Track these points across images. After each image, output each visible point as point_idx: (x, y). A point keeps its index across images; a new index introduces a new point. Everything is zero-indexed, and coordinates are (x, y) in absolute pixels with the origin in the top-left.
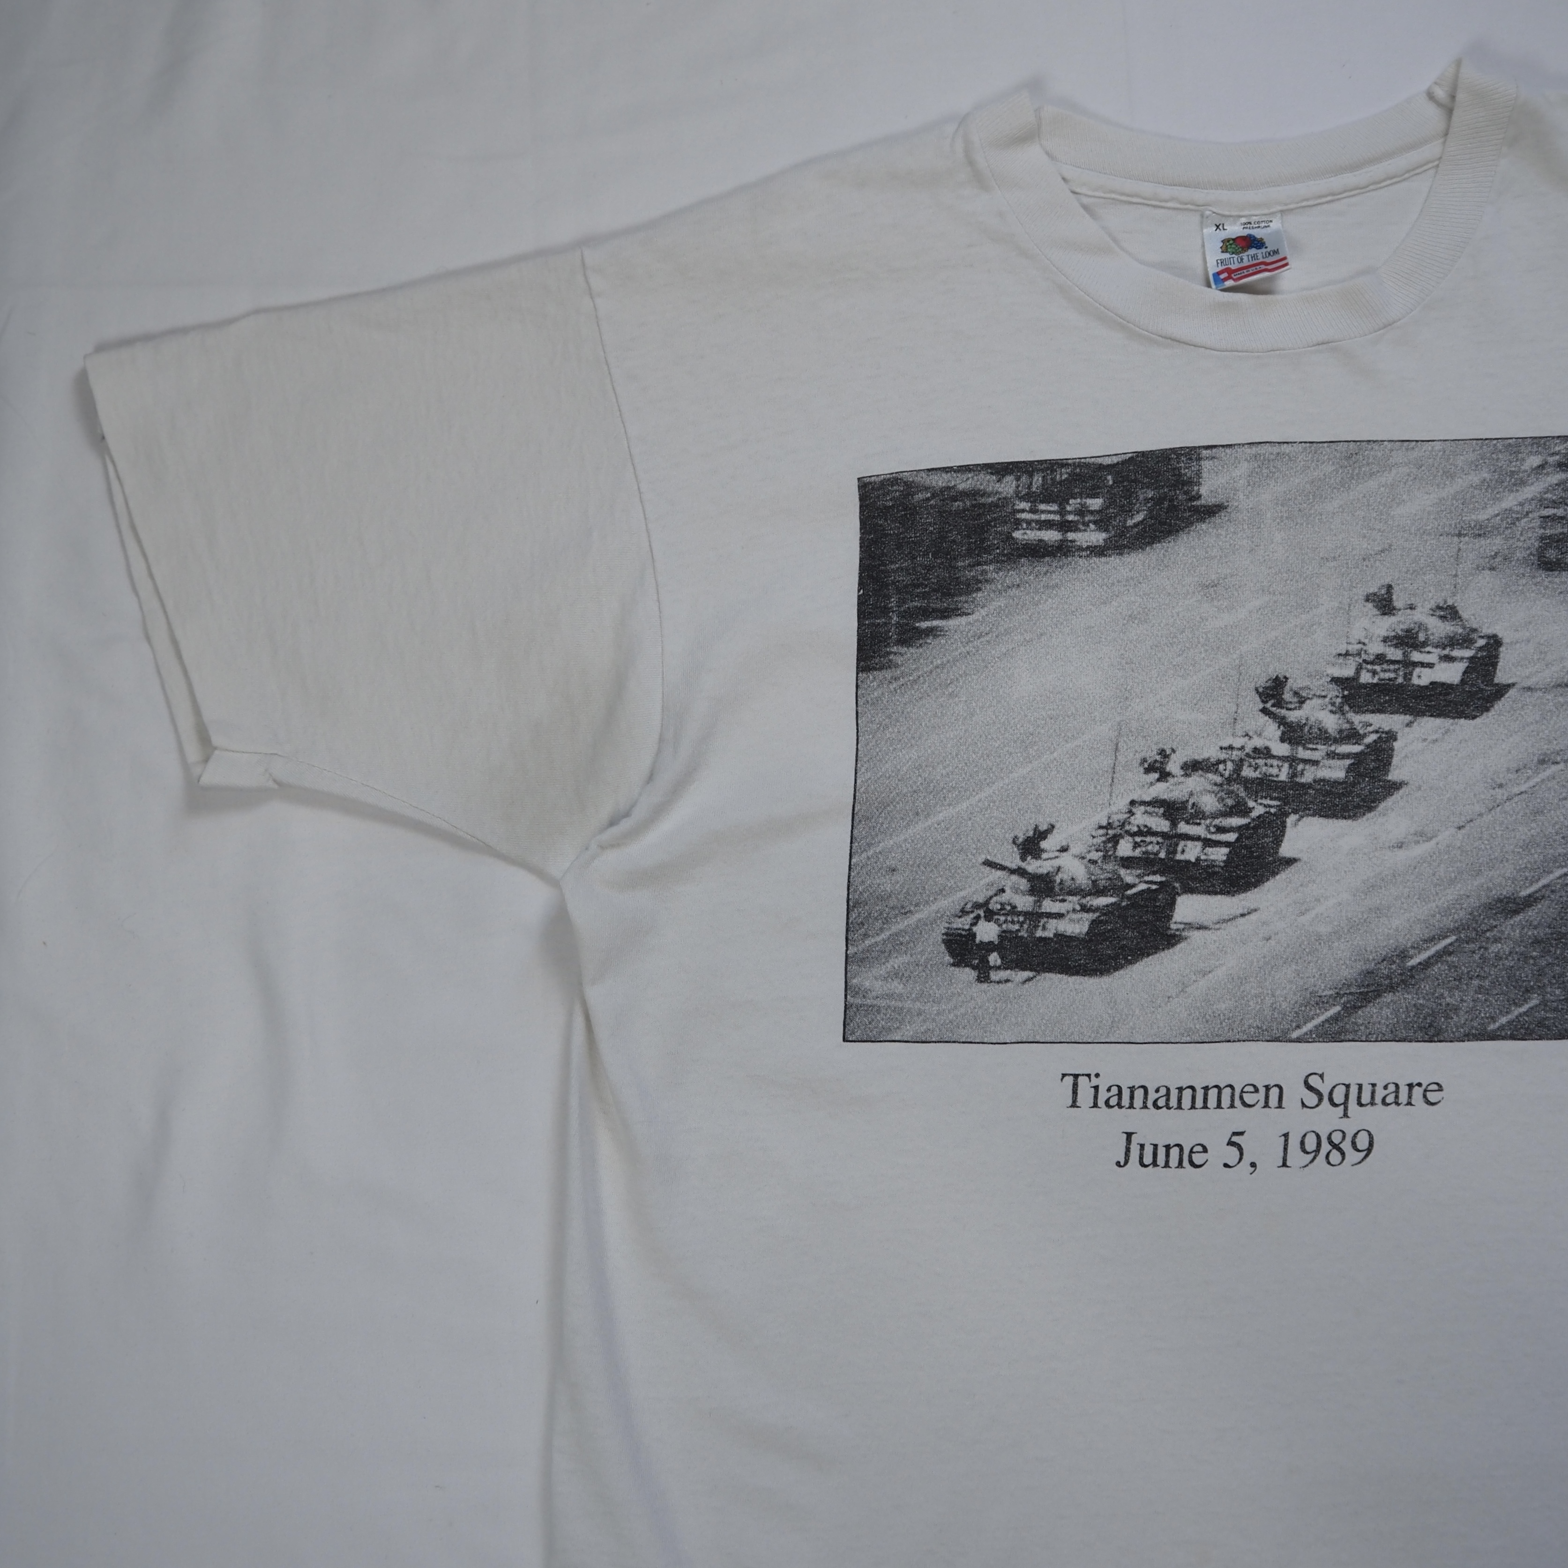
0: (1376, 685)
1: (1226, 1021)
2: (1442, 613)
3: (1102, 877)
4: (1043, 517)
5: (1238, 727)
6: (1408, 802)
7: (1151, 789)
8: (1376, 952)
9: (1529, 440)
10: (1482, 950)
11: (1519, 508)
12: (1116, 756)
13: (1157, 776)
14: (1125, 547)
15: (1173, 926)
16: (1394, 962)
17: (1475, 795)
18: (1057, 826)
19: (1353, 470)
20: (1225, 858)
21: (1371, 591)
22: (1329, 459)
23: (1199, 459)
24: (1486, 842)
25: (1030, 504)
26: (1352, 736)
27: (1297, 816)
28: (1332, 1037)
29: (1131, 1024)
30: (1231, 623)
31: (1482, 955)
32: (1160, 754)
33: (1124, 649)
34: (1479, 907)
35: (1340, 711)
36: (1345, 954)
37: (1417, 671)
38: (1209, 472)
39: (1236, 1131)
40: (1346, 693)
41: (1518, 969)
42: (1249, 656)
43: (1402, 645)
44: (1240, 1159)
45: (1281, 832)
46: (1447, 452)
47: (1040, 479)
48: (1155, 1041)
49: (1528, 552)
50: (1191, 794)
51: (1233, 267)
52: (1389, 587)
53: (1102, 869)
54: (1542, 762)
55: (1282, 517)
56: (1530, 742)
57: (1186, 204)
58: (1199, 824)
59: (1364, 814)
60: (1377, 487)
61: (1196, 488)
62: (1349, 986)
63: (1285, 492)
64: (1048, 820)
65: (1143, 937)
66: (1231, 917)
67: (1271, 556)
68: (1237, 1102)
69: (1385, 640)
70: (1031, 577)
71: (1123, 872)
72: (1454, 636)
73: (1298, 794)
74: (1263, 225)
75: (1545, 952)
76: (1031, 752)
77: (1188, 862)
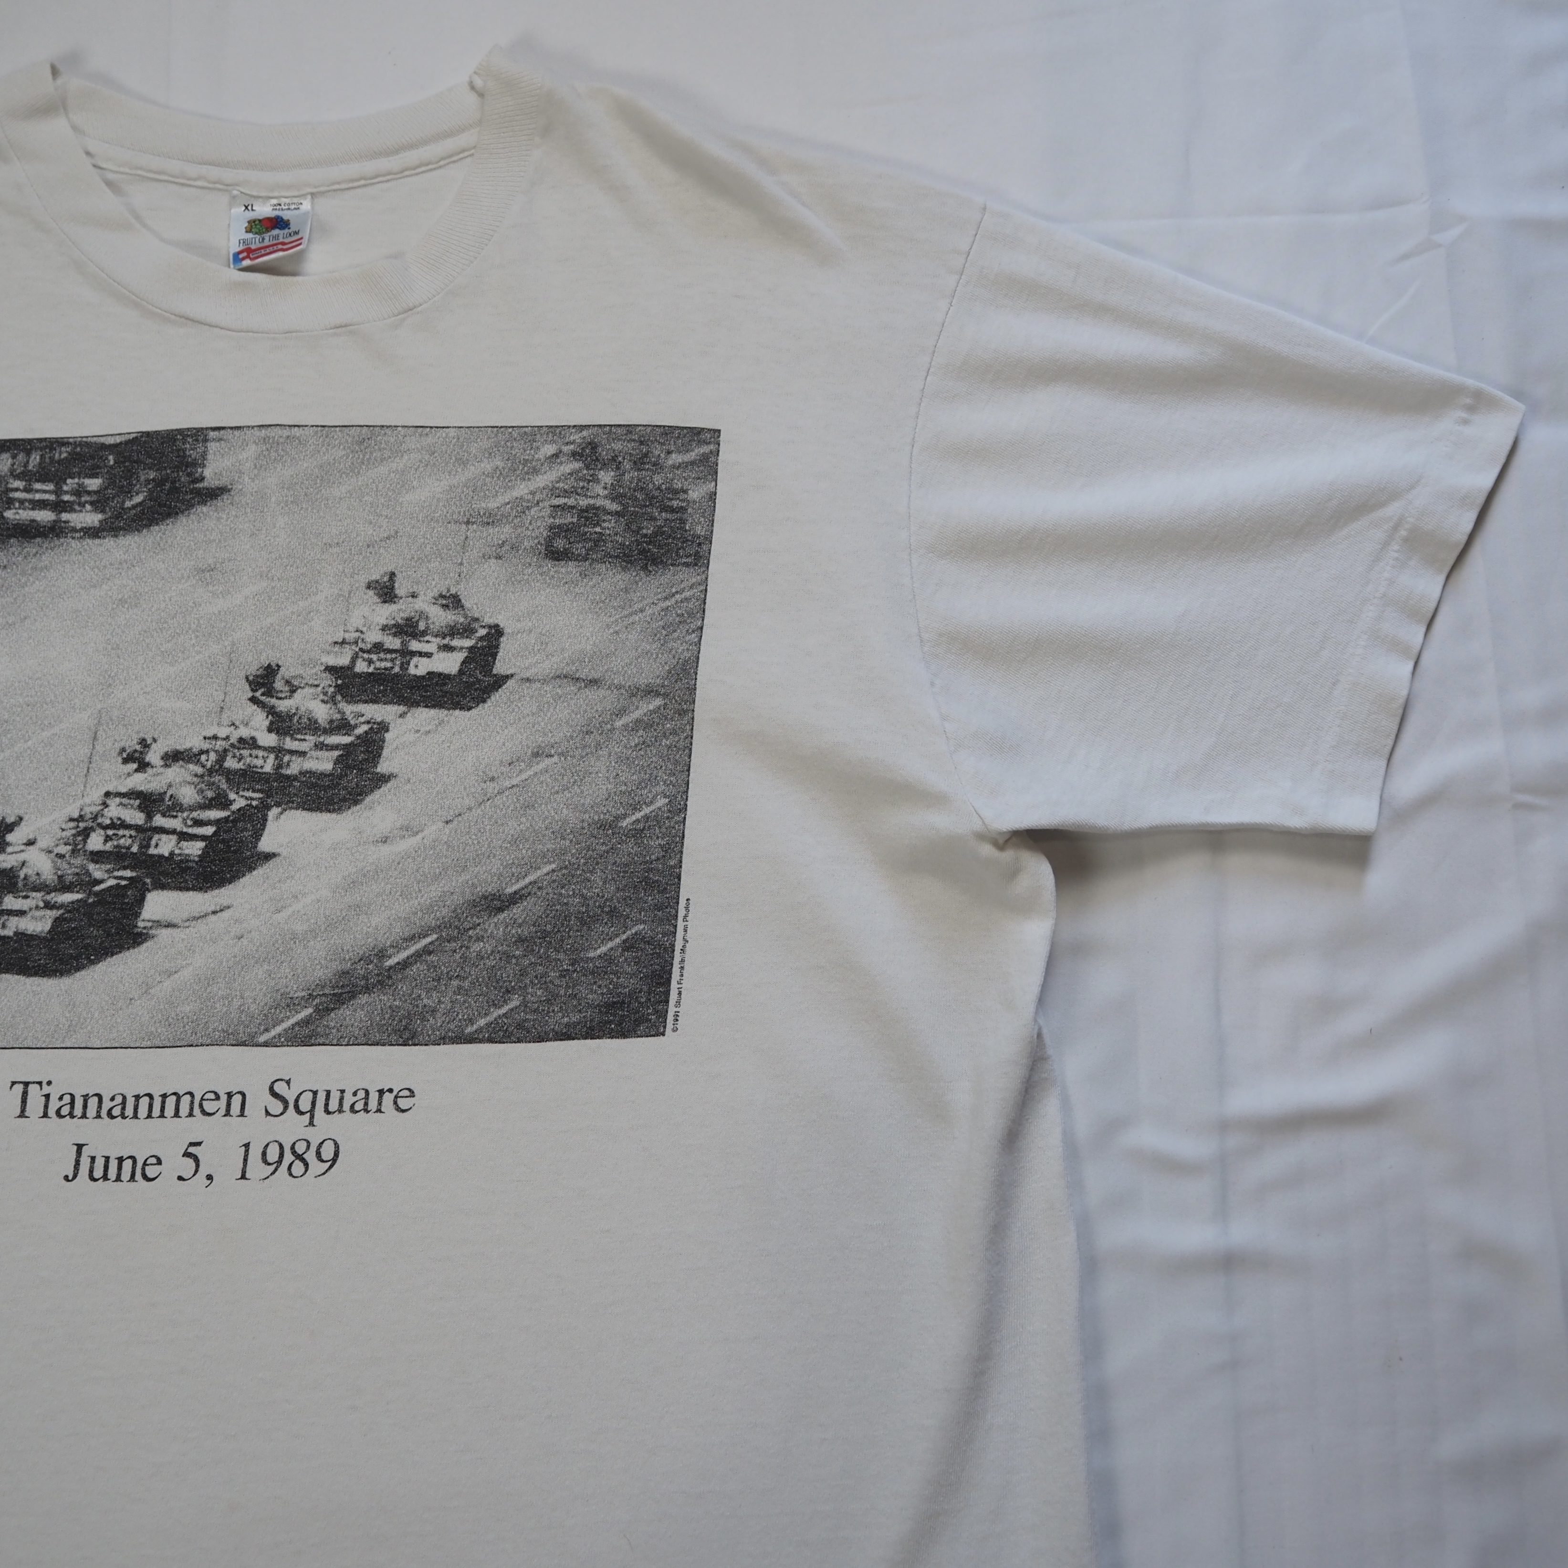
0: (372, 674)
1: (190, 1024)
2: (444, 602)
3: (69, 872)
4: (38, 496)
5: (224, 716)
6: (395, 795)
7: (128, 780)
8: (353, 951)
9: (545, 429)
10: (463, 949)
11: (530, 497)
12: (94, 745)
13: (135, 766)
14: (121, 529)
15: (141, 924)
16: (372, 962)
17: (465, 788)
18: (26, 818)
19: (364, 456)
20: (200, 852)
21: (374, 578)
22: (340, 444)
23: (206, 440)
24: (474, 837)
25: (24, 483)
26: (343, 726)
27: (280, 809)
28: (302, 1041)
29: (89, 1028)
30: (225, 609)
31: (463, 954)
32: (140, 743)
33: (112, 633)
34: (463, 904)
35: (333, 700)
36: (321, 953)
37: (415, 660)
38: (215, 454)
39: (193, 1141)
40: (339, 682)
41: (500, 969)
42: (242, 643)
43: (400, 633)
44: (196, 1171)
45: (261, 825)
46: (461, 440)
47: (38, 457)
48: (113, 1046)
49: (536, 541)
50: (170, 786)
51: (253, 247)
52: (392, 575)
53: (69, 863)
54: (536, 755)
55: (287, 501)
56: (525, 735)
57: (215, 183)
58: (176, 817)
59: (349, 808)
60: (387, 473)
61: (200, 470)
62: (323, 987)
63: (292, 476)
64: (16, 811)
65: (108, 935)
66: (202, 914)
67: (272, 541)
68: (197, 1110)
69: (384, 628)
70: (20, 559)
71: (91, 867)
72: (455, 626)
73: (282, 786)
74: (292, 207)
75: (528, 951)
76: (4, 740)
77: (161, 857)
